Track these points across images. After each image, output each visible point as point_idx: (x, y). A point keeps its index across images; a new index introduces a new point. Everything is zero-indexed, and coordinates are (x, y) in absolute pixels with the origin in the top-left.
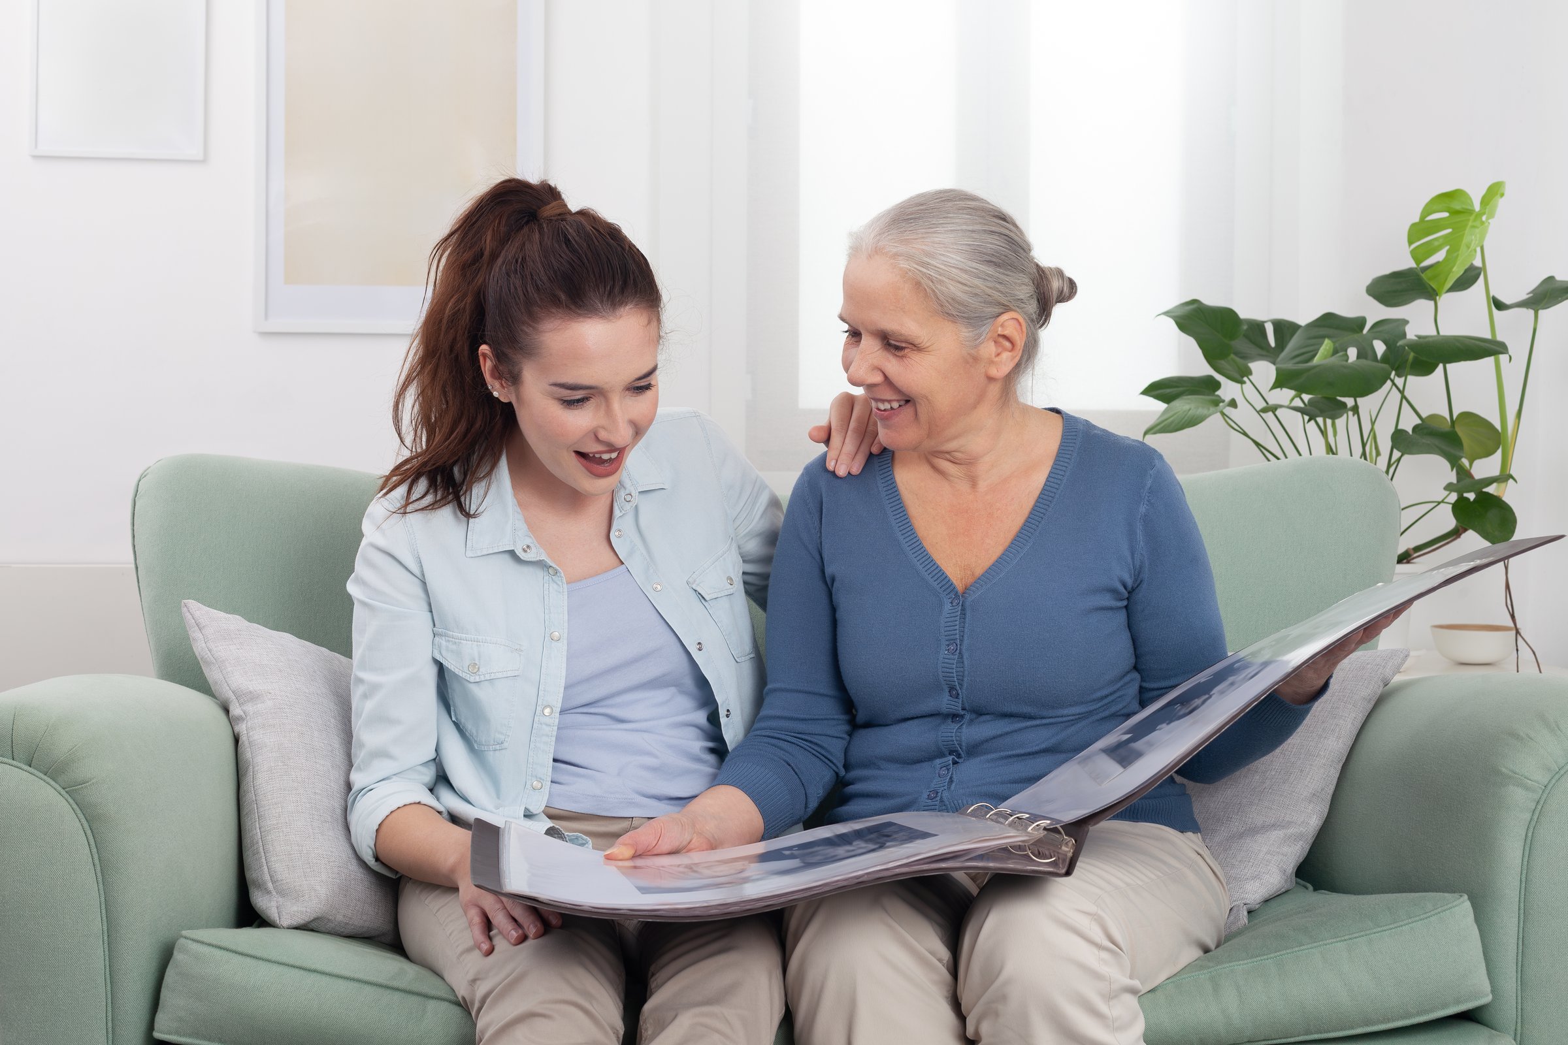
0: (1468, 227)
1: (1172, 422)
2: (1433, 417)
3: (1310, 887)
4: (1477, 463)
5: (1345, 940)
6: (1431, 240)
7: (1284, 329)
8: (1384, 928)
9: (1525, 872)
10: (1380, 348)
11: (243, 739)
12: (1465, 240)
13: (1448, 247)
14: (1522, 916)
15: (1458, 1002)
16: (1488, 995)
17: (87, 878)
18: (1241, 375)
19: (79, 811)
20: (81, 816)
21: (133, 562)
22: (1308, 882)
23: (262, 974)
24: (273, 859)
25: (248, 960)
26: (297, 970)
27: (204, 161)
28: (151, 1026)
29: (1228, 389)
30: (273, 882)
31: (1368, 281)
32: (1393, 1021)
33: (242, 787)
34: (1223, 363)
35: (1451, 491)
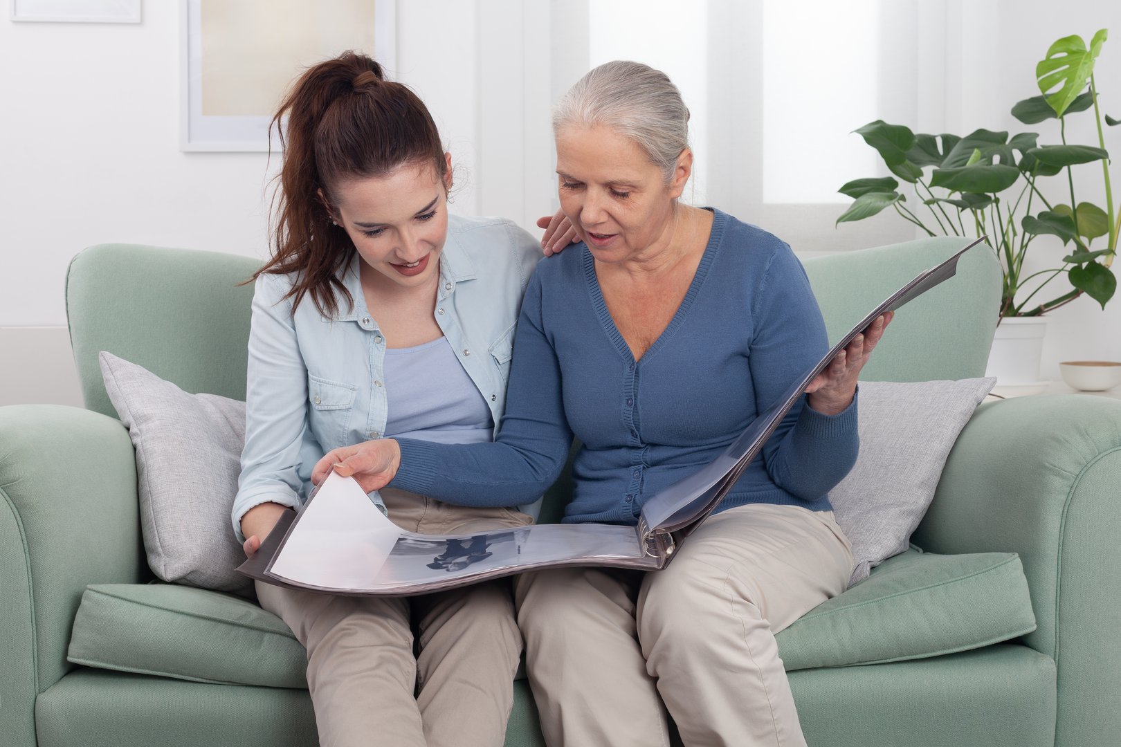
0: (1081, 64)
1: (858, 212)
2: (1060, 207)
3: (921, 550)
4: (1095, 240)
5: (928, 588)
6: (1054, 74)
7: (949, 141)
8: (957, 579)
9: (1062, 538)
10: (1018, 156)
11: (139, 448)
12: (1078, 74)
13: (1066, 79)
14: (1060, 570)
15: (1010, 631)
16: (1033, 626)
17: (18, 549)
18: (914, 177)
19: (11, 502)
20: (12, 505)
21: (67, 323)
22: (920, 547)
23: (145, 615)
24: (162, 531)
25: (135, 605)
26: (169, 613)
27: (141, 23)
28: (66, 653)
29: (903, 187)
30: (162, 547)
31: (1013, 105)
32: (964, 645)
33: (140, 482)
34: (900, 168)
35: (1069, 262)
